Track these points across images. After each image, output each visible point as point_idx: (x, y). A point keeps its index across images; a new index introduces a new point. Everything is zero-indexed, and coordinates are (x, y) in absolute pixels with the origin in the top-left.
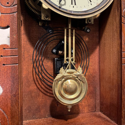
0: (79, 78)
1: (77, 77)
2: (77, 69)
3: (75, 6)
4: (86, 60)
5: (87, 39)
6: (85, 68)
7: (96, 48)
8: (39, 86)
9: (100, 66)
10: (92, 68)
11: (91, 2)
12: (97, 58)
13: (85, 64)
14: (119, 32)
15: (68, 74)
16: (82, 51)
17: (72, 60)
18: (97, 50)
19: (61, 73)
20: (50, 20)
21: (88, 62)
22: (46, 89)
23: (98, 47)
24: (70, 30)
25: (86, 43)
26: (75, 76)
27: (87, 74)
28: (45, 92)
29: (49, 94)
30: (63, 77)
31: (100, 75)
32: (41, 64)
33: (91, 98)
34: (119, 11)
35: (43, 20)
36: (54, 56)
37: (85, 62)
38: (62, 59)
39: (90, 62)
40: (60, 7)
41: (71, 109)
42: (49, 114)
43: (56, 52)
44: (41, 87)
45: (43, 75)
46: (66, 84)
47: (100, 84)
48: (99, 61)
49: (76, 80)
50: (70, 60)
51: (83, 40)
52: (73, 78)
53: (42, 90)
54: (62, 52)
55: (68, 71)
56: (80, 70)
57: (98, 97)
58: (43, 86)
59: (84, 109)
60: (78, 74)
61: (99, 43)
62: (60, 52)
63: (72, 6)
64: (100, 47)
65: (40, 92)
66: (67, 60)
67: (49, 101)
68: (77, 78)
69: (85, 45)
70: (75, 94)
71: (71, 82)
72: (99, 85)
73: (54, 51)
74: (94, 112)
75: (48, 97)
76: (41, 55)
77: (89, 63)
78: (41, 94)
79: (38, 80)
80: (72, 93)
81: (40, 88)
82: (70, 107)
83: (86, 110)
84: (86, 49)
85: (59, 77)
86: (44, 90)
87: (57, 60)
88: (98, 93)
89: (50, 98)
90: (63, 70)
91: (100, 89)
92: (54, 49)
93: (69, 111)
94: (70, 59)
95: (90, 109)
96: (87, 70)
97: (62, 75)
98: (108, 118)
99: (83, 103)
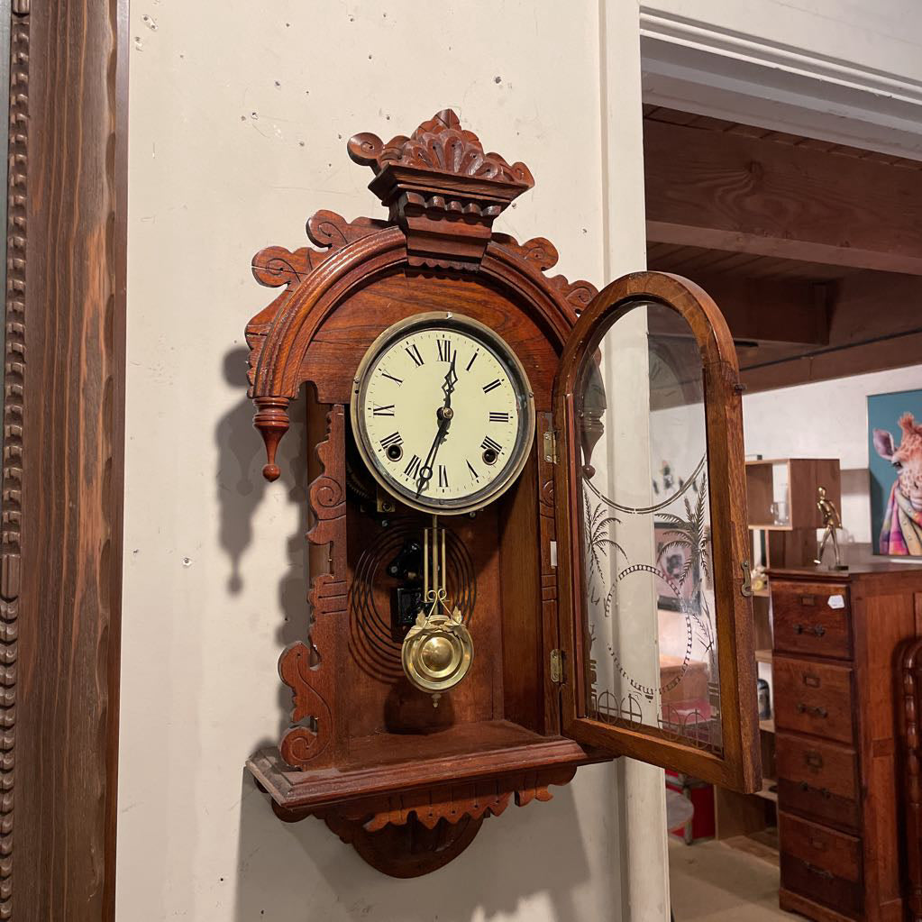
0: (456, 633)
1: (453, 632)
2: (452, 613)
3: (446, 489)
4: (469, 586)
5: (470, 535)
6: (468, 609)
7: (490, 557)
8: (358, 657)
9: (502, 602)
10: (483, 606)
11: (477, 476)
12: (494, 582)
13: (466, 598)
14: (535, 531)
15: (434, 626)
16: (459, 566)
17: (441, 595)
18: (496, 560)
19: (420, 625)
20: (393, 511)
21: (473, 593)
22: (375, 665)
23: (498, 553)
24: (435, 530)
25: (466, 545)
26: (449, 630)
27: (471, 622)
28: (372, 672)
29: (380, 676)
30: (423, 632)
31: (502, 625)
32: (362, 603)
33: (481, 686)
34: (535, 487)
35: (380, 513)
36: (394, 582)
37: (467, 592)
38: (413, 589)
39: (478, 592)
40: (418, 495)
41: (439, 701)
42: (383, 724)
43: (398, 572)
44: (364, 660)
45: (367, 629)
46: (428, 648)
47: (503, 648)
48: (501, 589)
49: (450, 639)
50: (437, 594)
51: (458, 538)
52: (443, 634)
53: (366, 667)
54: (414, 575)
55: (432, 618)
56: (458, 616)
57: (500, 682)
58: (366, 657)
59: (465, 711)
60: (455, 624)
61: (498, 542)
62: (411, 575)
63: (442, 488)
64: (501, 553)
65: (361, 672)
66: (431, 595)
67: (381, 694)
68: (451, 634)
69: (464, 552)
70: (448, 668)
71: (439, 642)
72: (500, 650)
73: (394, 569)
74: (490, 719)
75: (378, 683)
76: (369, 582)
77: (475, 596)
78: (363, 676)
79: (356, 642)
80: (441, 665)
81: (361, 662)
82: (437, 696)
83: (469, 715)
84: (467, 560)
85: (416, 632)
86: (370, 665)
87: (402, 593)
88: (499, 670)
89: (383, 685)
90: (424, 615)
91: (504, 659)
92: (392, 563)
93: (435, 705)
94: (436, 592)
95: (478, 712)
96: (470, 614)
97: (421, 628)
98: (520, 728)
99: (463, 699)
